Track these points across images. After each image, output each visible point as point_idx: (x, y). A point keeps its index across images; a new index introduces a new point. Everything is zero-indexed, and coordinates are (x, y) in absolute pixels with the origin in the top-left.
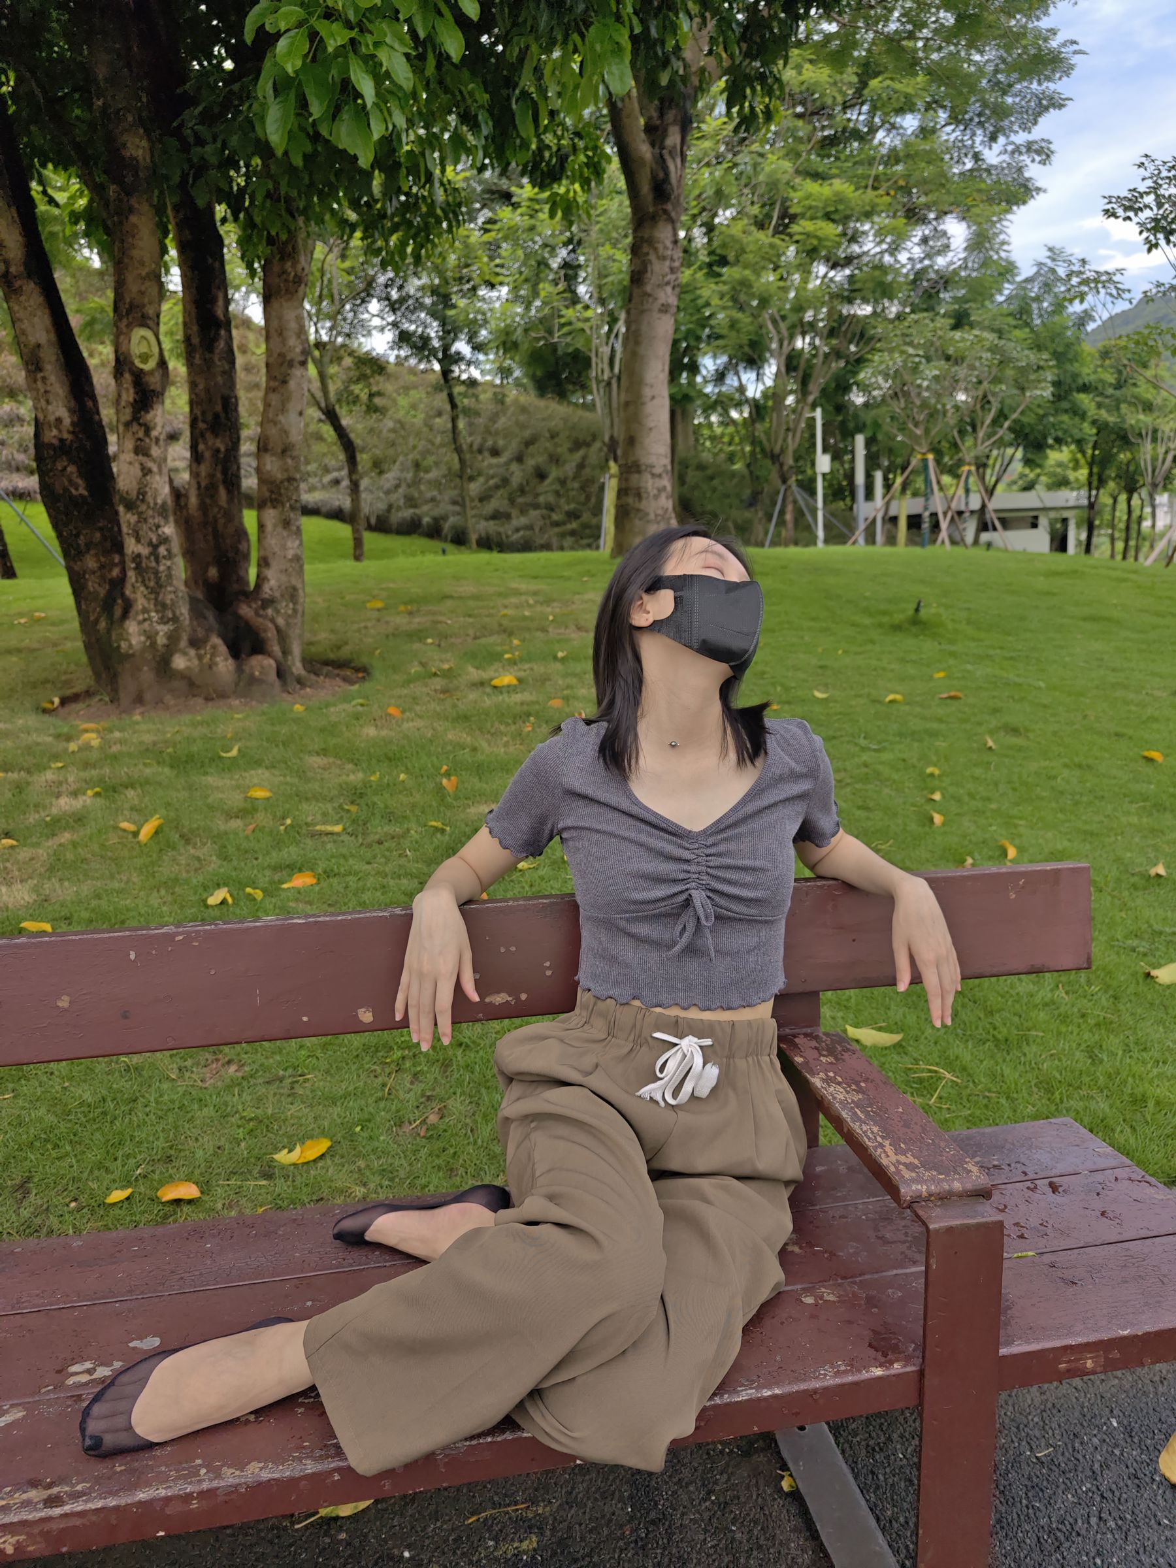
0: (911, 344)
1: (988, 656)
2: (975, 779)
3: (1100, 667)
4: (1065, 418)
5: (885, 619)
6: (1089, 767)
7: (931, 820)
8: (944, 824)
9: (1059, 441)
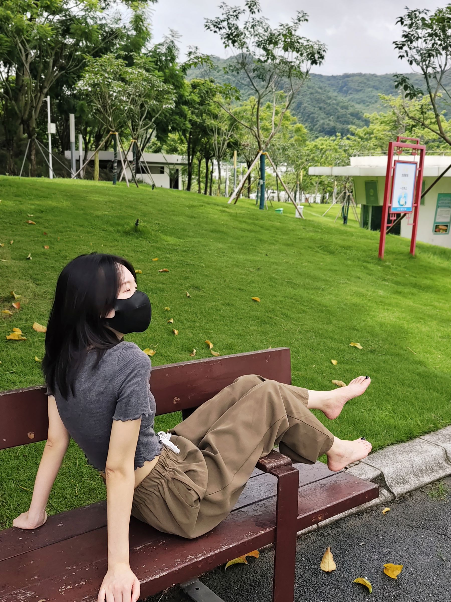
0: (105, 71)
1: (174, 249)
2: (186, 312)
3: (224, 256)
4: (177, 117)
5: (120, 228)
6: (233, 305)
7: (173, 332)
8: (179, 334)
9: (174, 130)
